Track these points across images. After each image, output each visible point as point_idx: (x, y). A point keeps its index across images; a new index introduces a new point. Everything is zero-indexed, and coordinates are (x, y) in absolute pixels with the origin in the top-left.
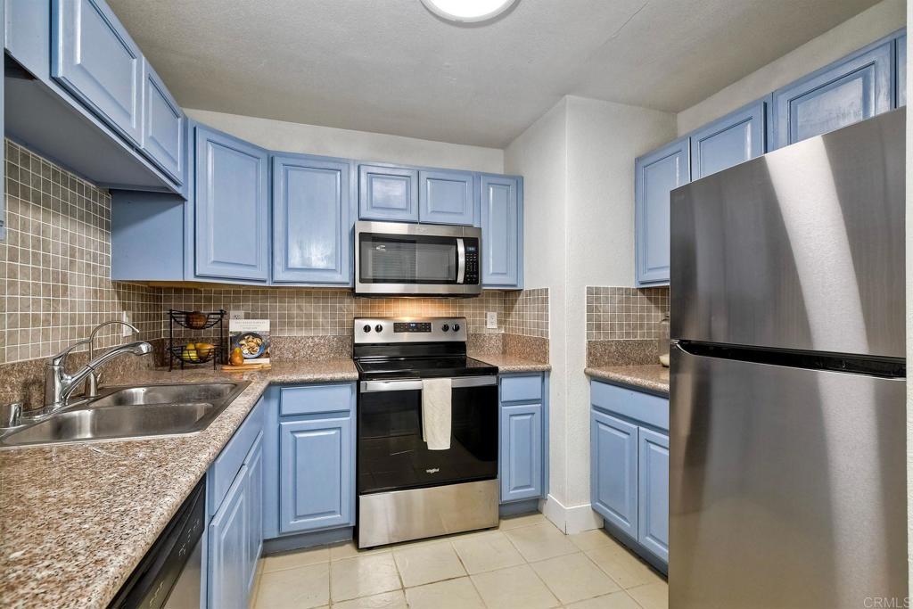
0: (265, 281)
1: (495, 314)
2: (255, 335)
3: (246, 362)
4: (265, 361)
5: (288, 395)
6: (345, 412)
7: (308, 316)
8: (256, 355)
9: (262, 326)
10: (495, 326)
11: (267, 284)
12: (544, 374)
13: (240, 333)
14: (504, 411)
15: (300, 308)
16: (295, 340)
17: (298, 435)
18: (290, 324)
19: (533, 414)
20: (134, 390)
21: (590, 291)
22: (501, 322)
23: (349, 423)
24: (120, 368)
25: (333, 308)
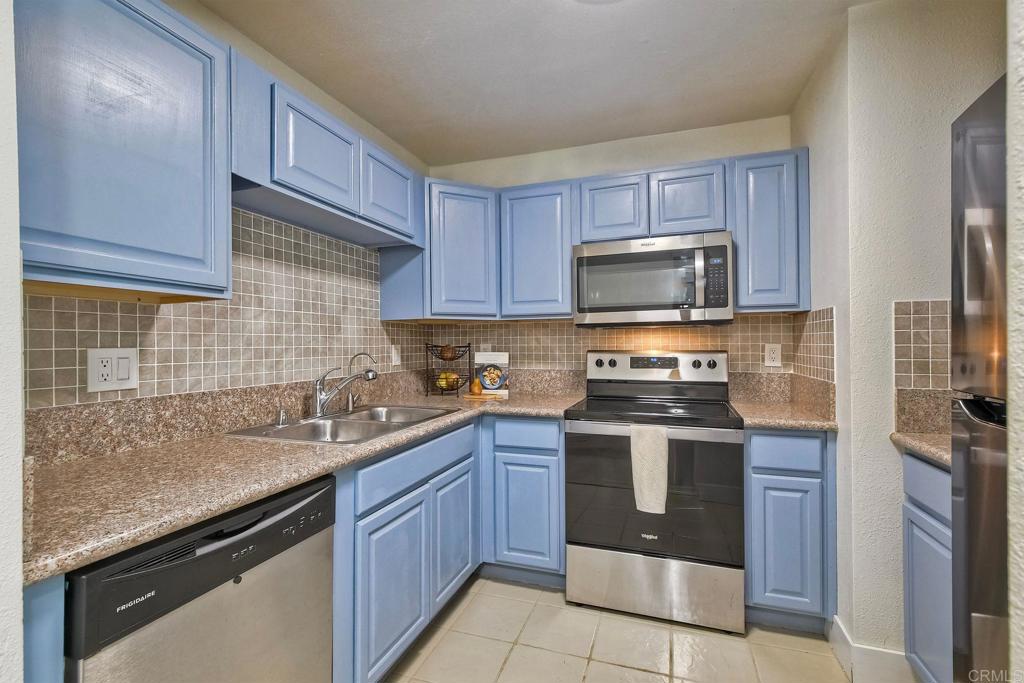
0: (495, 316)
1: (779, 347)
2: (495, 367)
3: (484, 391)
4: (504, 393)
5: (502, 427)
6: (552, 452)
7: (545, 349)
8: (497, 386)
9: (502, 359)
10: (778, 364)
11: (497, 318)
12: (827, 436)
13: (483, 365)
14: (755, 482)
15: (538, 340)
16: (533, 374)
17: (510, 467)
18: (530, 357)
19: (806, 492)
20: (380, 409)
21: (901, 308)
22: (788, 358)
23: (557, 464)
24: (389, 391)
25: (569, 341)
